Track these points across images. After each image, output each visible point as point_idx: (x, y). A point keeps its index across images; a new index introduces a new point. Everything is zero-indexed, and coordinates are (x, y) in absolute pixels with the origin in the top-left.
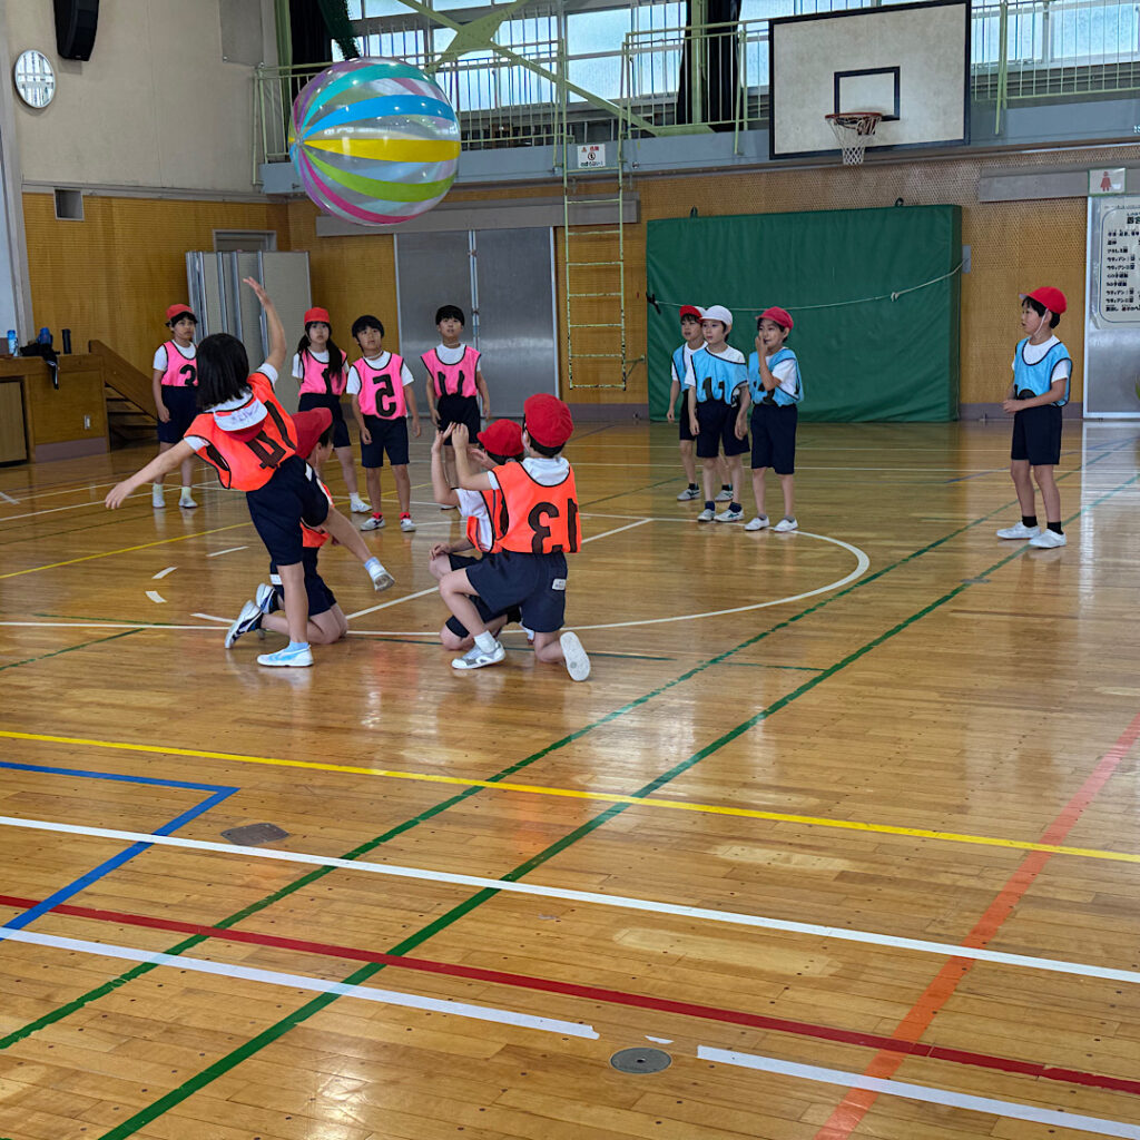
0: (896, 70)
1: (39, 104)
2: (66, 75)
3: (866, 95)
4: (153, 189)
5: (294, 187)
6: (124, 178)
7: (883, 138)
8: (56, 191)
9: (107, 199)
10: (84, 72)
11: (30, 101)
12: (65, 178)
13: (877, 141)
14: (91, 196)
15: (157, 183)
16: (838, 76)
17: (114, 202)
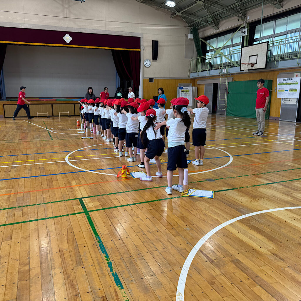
0: (257, 55)
1: (148, 66)
2: (154, 62)
3: (253, 60)
4: (167, 78)
5: (193, 77)
6: (162, 76)
7: (255, 67)
8: (150, 78)
9: (158, 79)
10: (157, 62)
11: (147, 66)
12: (151, 77)
13: (254, 68)
14: (156, 79)
15: (169, 77)
16: (250, 56)
17: (160, 80)
